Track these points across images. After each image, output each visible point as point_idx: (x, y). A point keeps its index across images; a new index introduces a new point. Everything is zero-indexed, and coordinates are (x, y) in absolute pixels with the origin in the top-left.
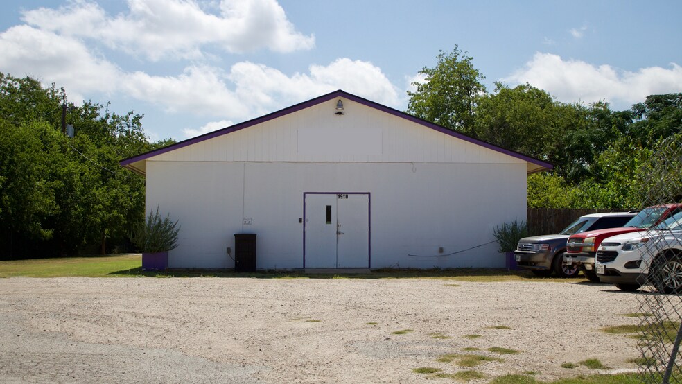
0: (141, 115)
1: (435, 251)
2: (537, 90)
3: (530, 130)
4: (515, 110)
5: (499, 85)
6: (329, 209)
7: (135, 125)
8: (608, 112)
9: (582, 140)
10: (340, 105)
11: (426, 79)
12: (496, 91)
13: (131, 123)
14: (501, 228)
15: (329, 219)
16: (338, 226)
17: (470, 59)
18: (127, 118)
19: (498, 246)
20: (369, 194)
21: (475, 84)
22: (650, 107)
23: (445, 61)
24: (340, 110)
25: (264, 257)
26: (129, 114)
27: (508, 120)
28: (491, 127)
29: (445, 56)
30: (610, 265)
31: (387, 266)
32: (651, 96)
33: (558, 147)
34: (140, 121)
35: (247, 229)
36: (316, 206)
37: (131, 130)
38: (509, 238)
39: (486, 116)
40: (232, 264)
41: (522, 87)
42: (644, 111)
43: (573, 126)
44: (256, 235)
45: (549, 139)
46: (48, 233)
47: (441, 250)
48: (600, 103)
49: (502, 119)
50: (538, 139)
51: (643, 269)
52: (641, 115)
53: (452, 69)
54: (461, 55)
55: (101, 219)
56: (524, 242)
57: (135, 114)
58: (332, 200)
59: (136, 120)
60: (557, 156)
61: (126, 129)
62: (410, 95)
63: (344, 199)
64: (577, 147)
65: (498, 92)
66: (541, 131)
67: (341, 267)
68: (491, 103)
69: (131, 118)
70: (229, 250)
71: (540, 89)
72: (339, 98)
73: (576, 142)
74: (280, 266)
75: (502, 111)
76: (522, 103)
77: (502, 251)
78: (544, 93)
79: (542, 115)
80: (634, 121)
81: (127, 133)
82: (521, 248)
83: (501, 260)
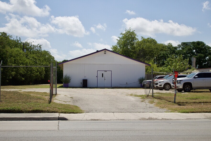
0: (41, 45)
1: (125, 83)
2: (153, 39)
3: (150, 51)
4: (146, 46)
5: (142, 37)
6: (103, 74)
7: (40, 48)
8: (172, 46)
9: (164, 54)
10: (105, 52)
11: (122, 36)
12: (141, 39)
13: (39, 47)
14: (139, 78)
15: (103, 76)
16: (105, 78)
17: (134, 31)
18: (37, 46)
19: (139, 82)
20: (111, 71)
21: (135, 38)
22: (182, 46)
23: (127, 31)
24: (105, 53)
25: (89, 84)
26: (38, 45)
27: (144, 48)
28: (140, 50)
29: (127, 30)
30: (157, 86)
31: (115, 86)
32: (182, 43)
33: (158, 56)
34: (41, 47)
35: (85, 78)
36: (100, 74)
37: (38, 49)
38: (141, 80)
39: (138, 47)
40: (82, 86)
41: (148, 38)
42: (180, 47)
43: (162, 50)
44: (87, 80)
45: (155, 54)
46: (23, 79)
47: (127, 83)
48: (170, 43)
49: (143, 48)
50: (152, 53)
51: (162, 86)
52: (180, 48)
53: (129, 34)
54: (132, 30)
55: (35, 75)
56: (144, 81)
57: (39, 45)
58: (103, 72)
59: (40, 47)
60: (158, 58)
61: (37, 49)
62: (117, 40)
63: (106, 72)
64: (162, 56)
65: (142, 40)
66: (153, 52)
67: (105, 86)
68: (140, 44)
69: (38, 46)
70: (81, 83)
71: (154, 39)
72: (105, 50)
73: (162, 55)
74: (92, 86)
75: (143, 46)
76: (148, 43)
77: (140, 83)
78: (155, 40)
79: (153, 47)
80: (178, 49)
81: (38, 50)
82: (143, 83)
83: (140, 85)
